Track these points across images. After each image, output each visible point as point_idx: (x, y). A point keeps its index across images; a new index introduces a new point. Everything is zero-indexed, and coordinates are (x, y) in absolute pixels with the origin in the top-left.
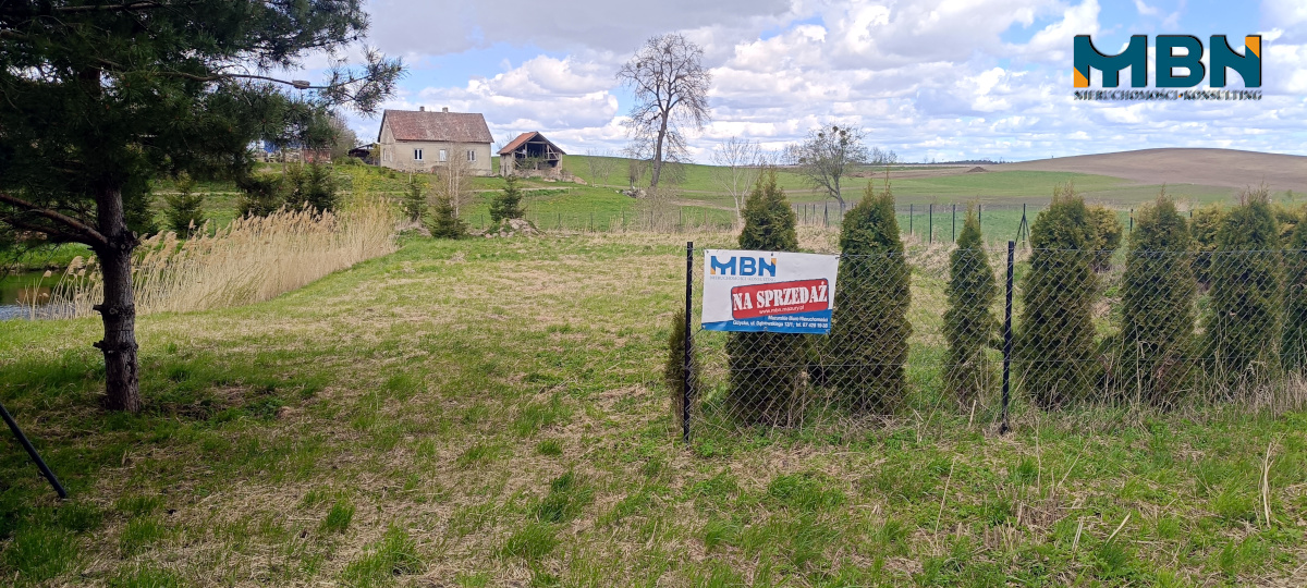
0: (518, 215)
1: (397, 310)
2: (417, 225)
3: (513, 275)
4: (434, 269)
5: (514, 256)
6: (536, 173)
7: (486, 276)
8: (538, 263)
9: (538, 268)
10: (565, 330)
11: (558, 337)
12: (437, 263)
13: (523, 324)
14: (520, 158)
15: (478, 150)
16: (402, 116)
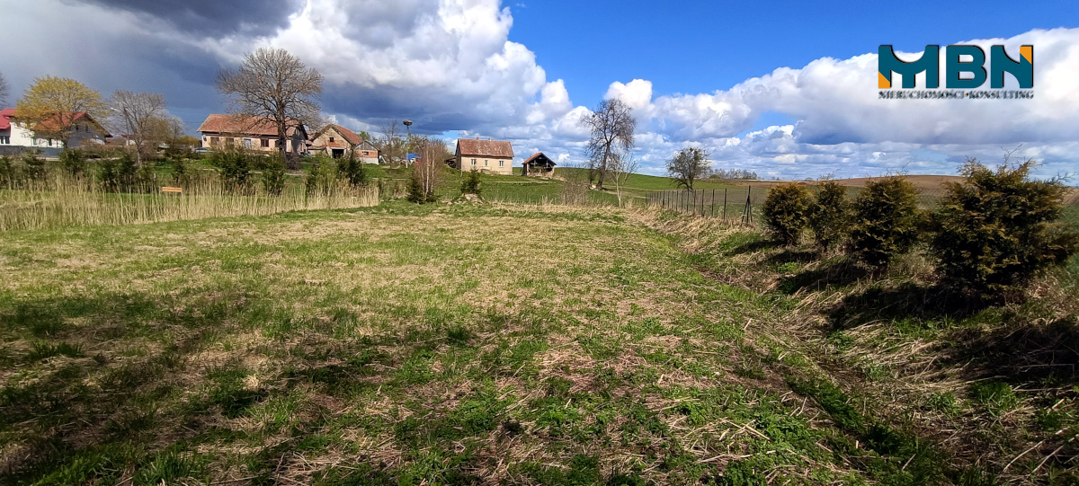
0: (477, 192)
14: (531, 166)
15: (505, 160)
16: (467, 142)
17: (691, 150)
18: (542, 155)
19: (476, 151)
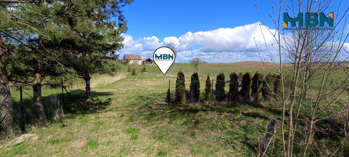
0: (146, 72)
1: (127, 87)
2: (129, 73)
3: (145, 82)
4: (132, 81)
5: (145, 78)
6: (149, 64)
7: (141, 82)
8: (149, 79)
9: (149, 80)
10: (153, 90)
11: (152, 92)
12: (133, 80)
13: (147, 90)
14: (146, 62)
15: (139, 61)
16: (127, 55)
17: (197, 58)
18: (149, 59)
19: (130, 58)
